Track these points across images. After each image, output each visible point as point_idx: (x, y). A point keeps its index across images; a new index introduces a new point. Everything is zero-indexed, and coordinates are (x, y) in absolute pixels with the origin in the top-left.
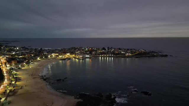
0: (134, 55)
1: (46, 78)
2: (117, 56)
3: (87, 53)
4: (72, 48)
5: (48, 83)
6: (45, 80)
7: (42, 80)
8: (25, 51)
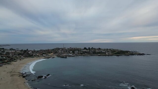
0: (113, 54)
1: (26, 75)
2: (99, 54)
3: (70, 52)
4: (56, 49)
5: (27, 81)
6: (24, 77)
7: (22, 77)
8: (11, 51)
